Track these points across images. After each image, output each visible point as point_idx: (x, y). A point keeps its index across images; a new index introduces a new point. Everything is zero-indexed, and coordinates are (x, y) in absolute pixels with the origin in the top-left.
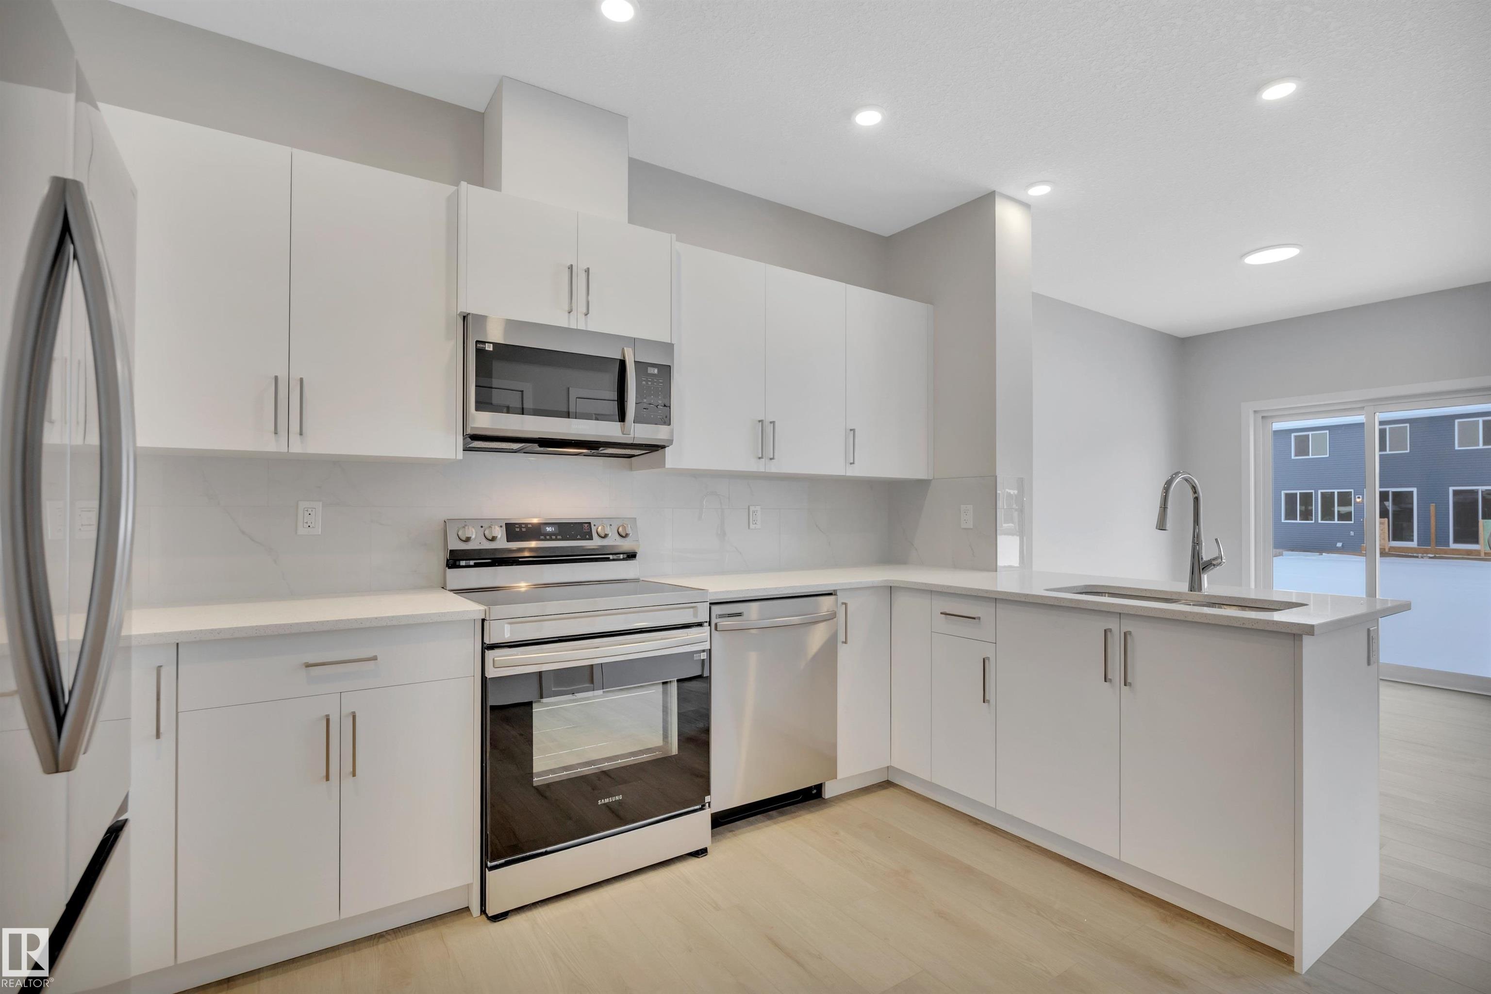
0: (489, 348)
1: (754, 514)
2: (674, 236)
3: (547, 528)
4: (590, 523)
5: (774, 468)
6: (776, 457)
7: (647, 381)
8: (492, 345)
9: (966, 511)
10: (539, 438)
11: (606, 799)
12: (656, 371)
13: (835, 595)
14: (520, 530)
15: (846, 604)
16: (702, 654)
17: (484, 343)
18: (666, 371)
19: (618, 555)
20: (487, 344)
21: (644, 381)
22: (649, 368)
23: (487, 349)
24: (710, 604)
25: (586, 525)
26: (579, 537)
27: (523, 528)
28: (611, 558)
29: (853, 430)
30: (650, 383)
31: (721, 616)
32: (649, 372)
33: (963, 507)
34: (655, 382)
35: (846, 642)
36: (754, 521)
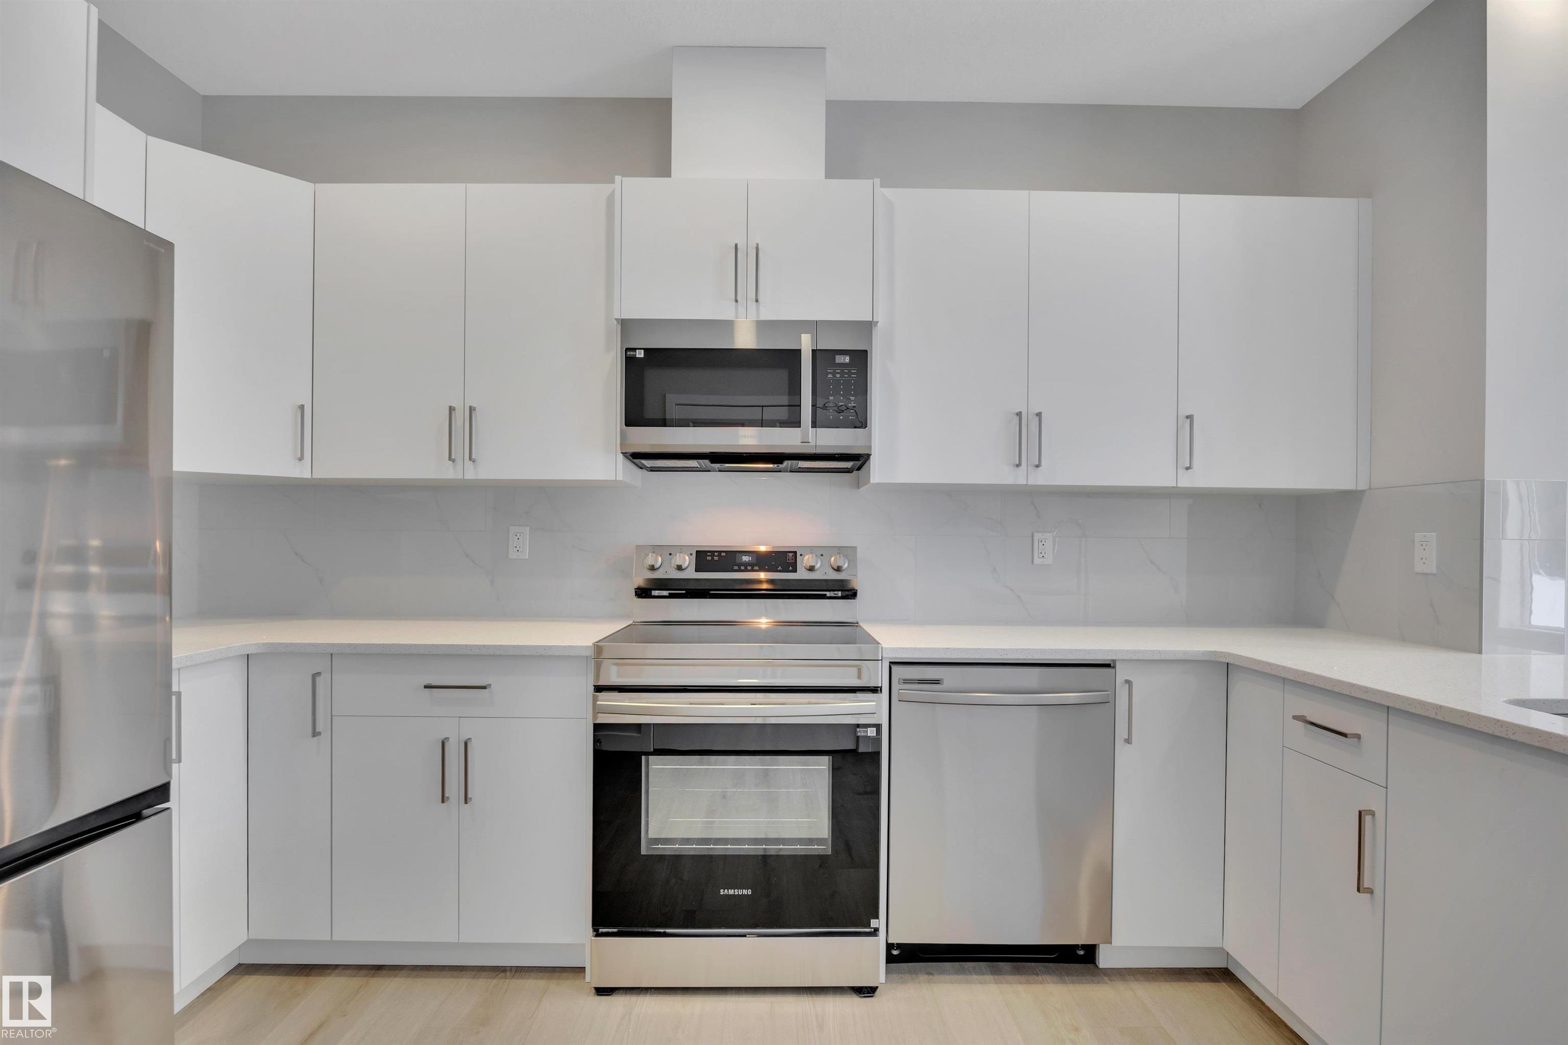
0: (640, 354)
1: (1041, 544)
2: (877, 181)
3: (743, 557)
4: (795, 553)
5: (1040, 479)
6: (1043, 463)
7: (834, 374)
8: (643, 351)
9: (1424, 544)
10: (711, 453)
11: (730, 890)
12: (847, 359)
13: (1114, 667)
14: (713, 558)
15: (1128, 682)
16: (869, 729)
17: (634, 350)
18: (861, 358)
19: (836, 592)
20: (637, 351)
21: (830, 373)
22: (837, 356)
23: (637, 356)
24: (892, 663)
25: (791, 555)
26: (780, 568)
27: (716, 556)
28: (828, 595)
29: (1190, 417)
30: (838, 376)
31: (907, 681)
32: (837, 362)
33: (1418, 536)
34: (846, 373)
35: (1128, 741)
36: (1041, 553)
